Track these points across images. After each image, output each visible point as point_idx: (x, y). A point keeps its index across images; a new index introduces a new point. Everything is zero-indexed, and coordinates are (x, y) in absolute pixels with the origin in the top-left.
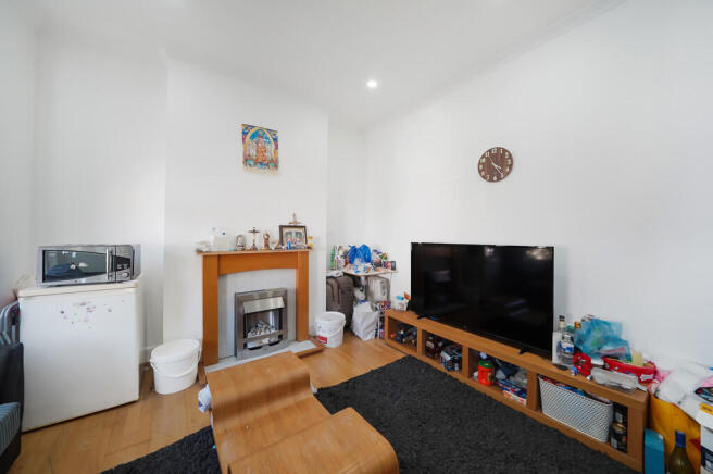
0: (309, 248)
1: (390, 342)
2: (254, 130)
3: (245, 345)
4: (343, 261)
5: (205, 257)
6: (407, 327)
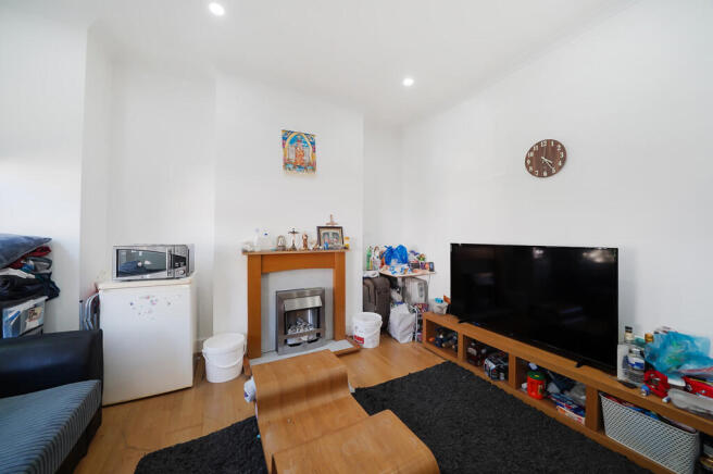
0: (345, 248)
1: (429, 346)
2: (293, 135)
3: (286, 341)
4: (379, 261)
5: (250, 257)
6: (446, 331)
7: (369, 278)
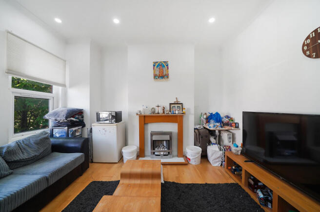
0: (183, 113)
3: (154, 153)
7: (197, 129)
